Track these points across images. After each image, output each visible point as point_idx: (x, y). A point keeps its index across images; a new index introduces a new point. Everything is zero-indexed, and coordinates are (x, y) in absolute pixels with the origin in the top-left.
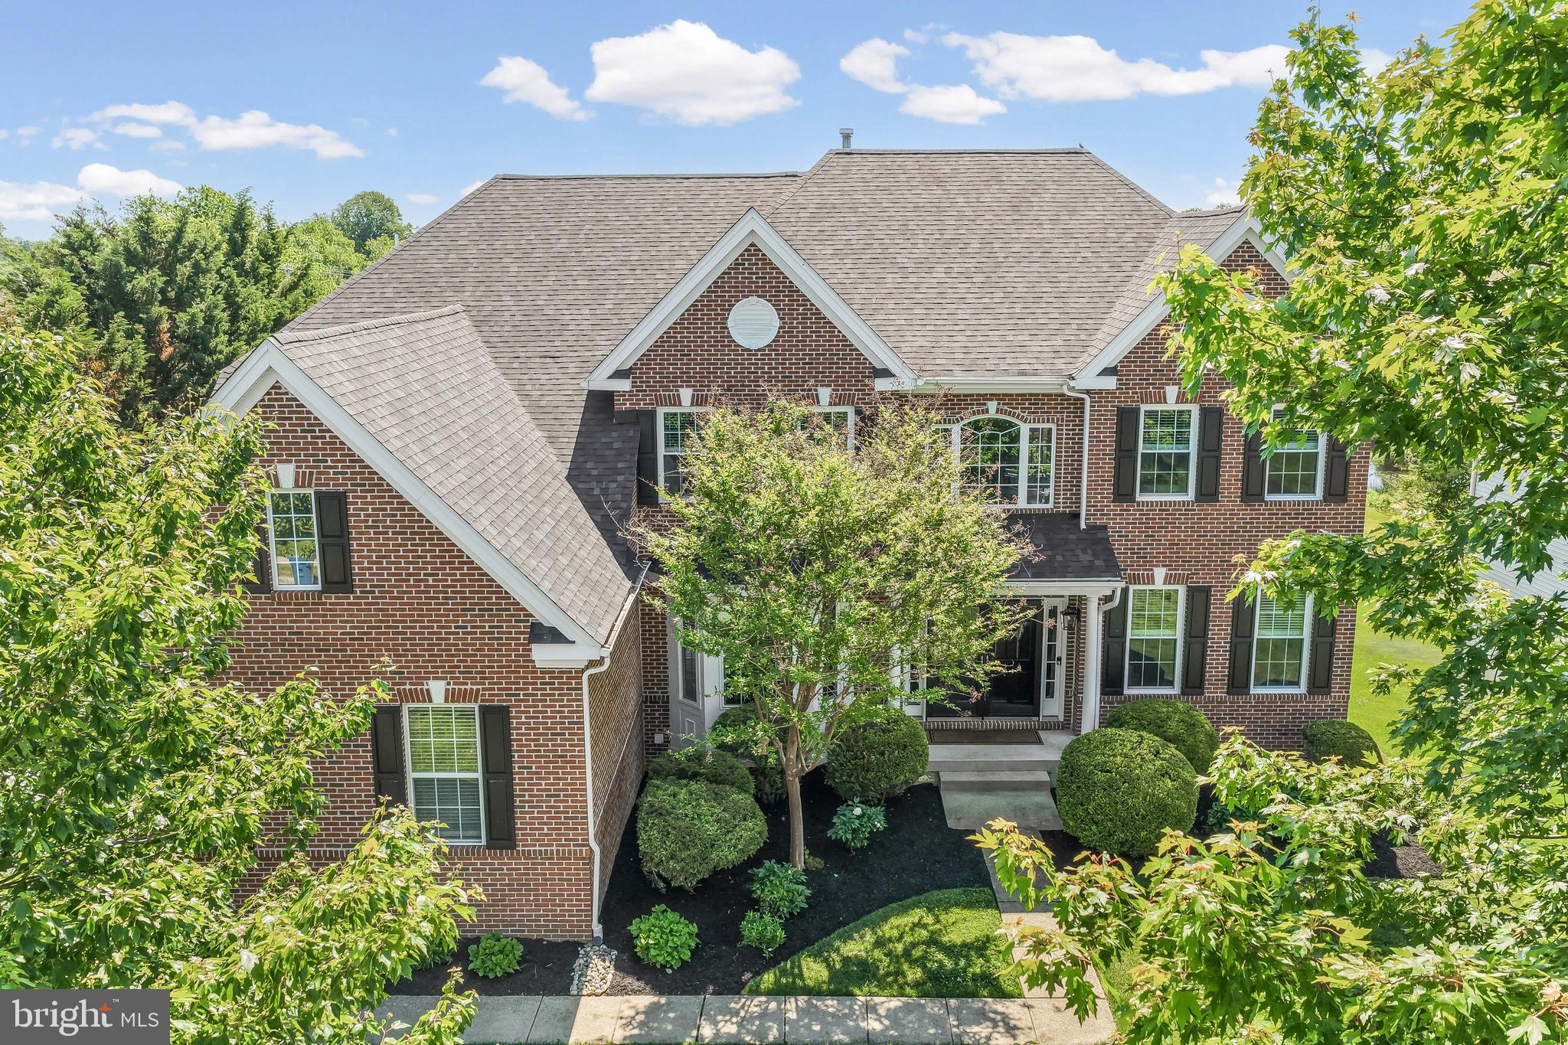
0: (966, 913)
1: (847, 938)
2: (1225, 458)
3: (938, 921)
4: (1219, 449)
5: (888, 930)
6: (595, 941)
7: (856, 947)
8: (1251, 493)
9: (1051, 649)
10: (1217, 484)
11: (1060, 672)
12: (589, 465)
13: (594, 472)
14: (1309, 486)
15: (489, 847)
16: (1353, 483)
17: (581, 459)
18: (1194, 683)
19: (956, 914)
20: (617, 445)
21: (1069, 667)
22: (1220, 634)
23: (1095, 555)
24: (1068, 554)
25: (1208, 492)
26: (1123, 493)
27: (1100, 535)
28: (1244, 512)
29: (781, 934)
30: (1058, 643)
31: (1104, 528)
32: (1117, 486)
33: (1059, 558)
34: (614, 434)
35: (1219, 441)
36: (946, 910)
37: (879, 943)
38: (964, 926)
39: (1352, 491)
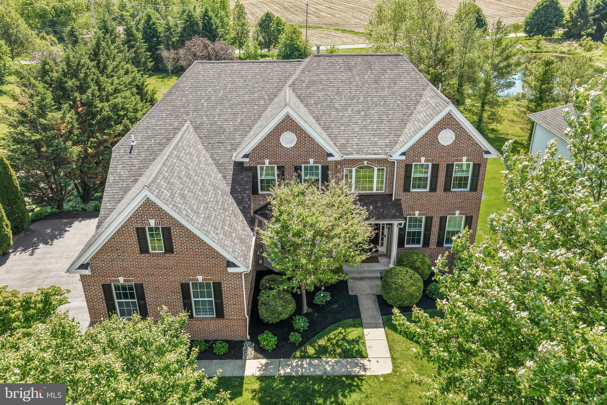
0: (353, 329)
1: (319, 338)
2: (439, 179)
3: (346, 332)
4: (437, 176)
5: (332, 335)
6: (248, 341)
7: (322, 342)
8: (447, 189)
9: (383, 233)
10: (436, 187)
11: (385, 239)
12: (237, 187)
13: (239, 190)
14: (465, 186)
15: (216, 317)
16: (479, 186)
17: (234, 185)
18: (426, 244)
19: (350, 330)
20: (245, 179)
21: (388, 239)
22: (435, 229)
23: (397, 211)
24: (388, 210)
25: (433, 189)
26: (406, 189)
27: (399, 203)
28: (445, 195)
29: (301, 339)
30: (385, 231)
31: (400, 200)
32: (404, 187)
33: (385, 212)
34: (244, 175)
35: (438, 173)
36: (348, 327)
37: (329, 340)
38: (353, 333)
39: (479, 188)
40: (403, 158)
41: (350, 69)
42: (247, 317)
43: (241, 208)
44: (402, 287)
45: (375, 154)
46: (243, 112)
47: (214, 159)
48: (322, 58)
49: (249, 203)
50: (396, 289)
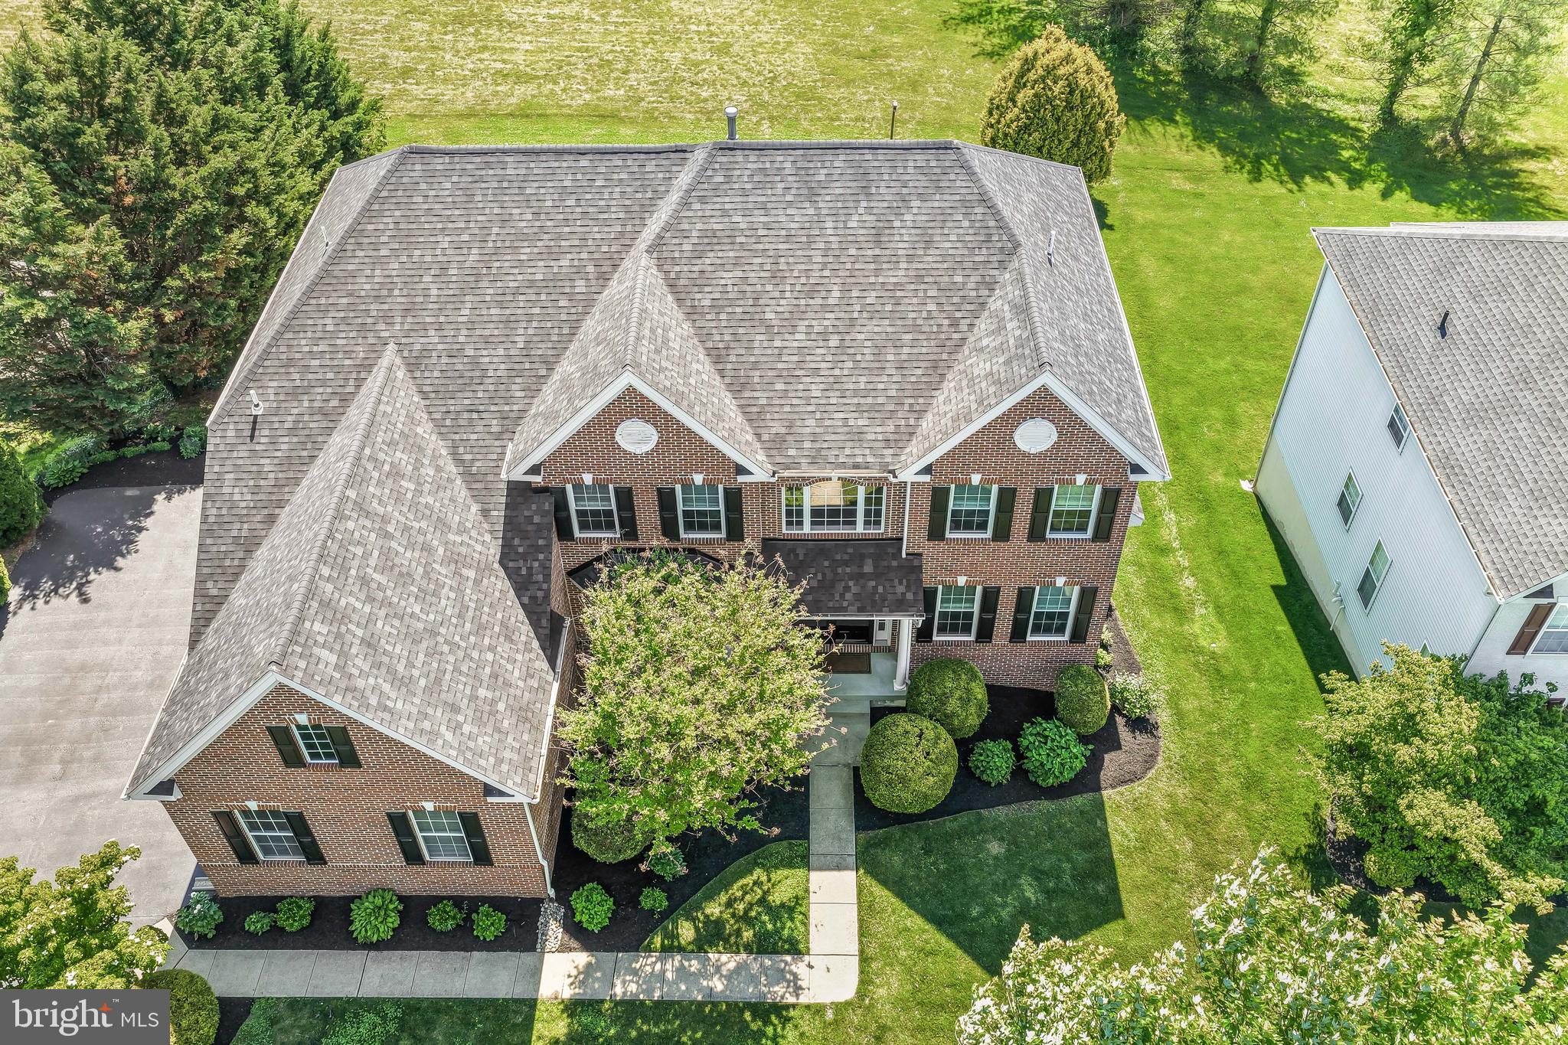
0: (786, 872)
1: (710, 897)
2: (1017, 516)
3: (769, 880)
4: (1012, 511)
5: (735, 890)
6: (551, 900)
7: (714, 909)
8: (1036, 534)
10: (1009, 531)
12: (516, 541)
13: (521, 550)
14: (1082, 528)
15: (476, 862)
16: (1116, 527)
17: (509, 535)
18: (985, 634)
19: (778, 875)
20: (537, 519)
22: (1006, 611)
23: (908, 588)
24: (887, 584)
25: (1002, 533)
26: (936, 533)
27: (916, 563)
28: (1030, 546)
29: (666, 903)
31: (920, 555)
32: (931, 531)
33: (880, 589)
34: (534, 507)
35: (1013, 506)
36: (776, 868)
37: (729, 904)
38: (784, 885)
39: (1115, 534)
40: (927, 478)
41: (812, 196)
42: (545, 863)
43: (526, 600)
44: (903, 780)
45: (856, 466)
46: (530, 319)
47: (458, 461)
48: (739, 156)
49: (545, 586)
50: (890, 782)
